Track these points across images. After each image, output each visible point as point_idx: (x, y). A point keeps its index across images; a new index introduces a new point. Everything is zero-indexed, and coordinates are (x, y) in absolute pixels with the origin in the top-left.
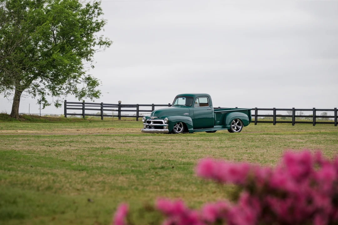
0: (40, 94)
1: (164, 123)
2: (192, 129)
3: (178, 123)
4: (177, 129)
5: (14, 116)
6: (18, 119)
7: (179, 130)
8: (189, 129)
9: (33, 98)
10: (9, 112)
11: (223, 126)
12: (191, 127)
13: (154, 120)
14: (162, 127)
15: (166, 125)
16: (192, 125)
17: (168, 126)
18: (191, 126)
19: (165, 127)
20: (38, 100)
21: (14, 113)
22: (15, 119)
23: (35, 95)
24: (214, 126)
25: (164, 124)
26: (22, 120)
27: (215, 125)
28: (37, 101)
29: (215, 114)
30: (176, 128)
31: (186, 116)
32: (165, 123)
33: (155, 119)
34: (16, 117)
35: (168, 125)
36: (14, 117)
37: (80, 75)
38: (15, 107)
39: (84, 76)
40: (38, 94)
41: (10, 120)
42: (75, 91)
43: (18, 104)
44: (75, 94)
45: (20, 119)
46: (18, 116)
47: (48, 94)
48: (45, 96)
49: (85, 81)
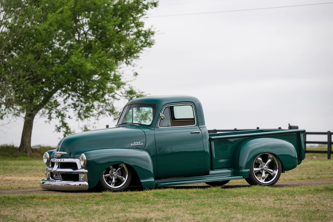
0: (58, 117)
1: (79, 167)
2: (152, 180)
3: (116, 166)
4: (114, 181)
5: (23, 149)
6: (30, 154)
7: (119, 182)
8: (142, 181)
9: (48, 123)
10: (17, 144)
11: (233, 170)
12: (147, 174)
13: (59, 160)
14: (75, 177)
15: (84, 170)
16: (152, 171)
17: (88, 173)
18: (150, 172)
19: (82, 177)
20: (56, 126)
21: (24, 145)
22: (25, 154)
23: (50, 118)
24: (211, 172)
25: (80, 170)
26: (35, 156)
27: (212, 169)
28: (54, 128)
29: (213, 143)
30: (109, 180)
31: (137, 148)
32: (82, 168)
33: (62, 157)
34: (26, 152)
35: (87, 171)
36: (24, 152)
37: (119, 87)
38: (25, 137)
39: (124, 88)
40: (55, 116)
41: (16, 156)
42: (112, 111)
43: (30, 131)
44: (112, 116)
45: (33, 154)
46: (30, 149)
47: (69, 117)
48: (66, 120)
49: (126, 95)
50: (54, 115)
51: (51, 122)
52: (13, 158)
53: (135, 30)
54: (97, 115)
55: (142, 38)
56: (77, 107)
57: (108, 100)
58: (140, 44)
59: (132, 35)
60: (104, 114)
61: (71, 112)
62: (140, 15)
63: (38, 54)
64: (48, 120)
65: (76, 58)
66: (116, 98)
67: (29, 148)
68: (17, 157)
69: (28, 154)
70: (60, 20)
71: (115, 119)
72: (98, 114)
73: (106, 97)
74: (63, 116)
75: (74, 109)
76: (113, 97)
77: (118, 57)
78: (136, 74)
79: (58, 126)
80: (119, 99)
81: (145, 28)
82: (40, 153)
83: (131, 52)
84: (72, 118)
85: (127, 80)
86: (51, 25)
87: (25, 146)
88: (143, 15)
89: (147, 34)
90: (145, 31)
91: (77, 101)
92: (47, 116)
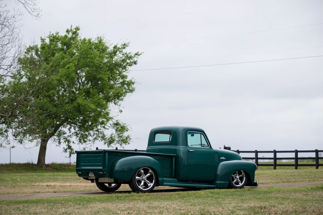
0: (65, 142)
5: (40, 165)
6: (45, 168)
9: (58, 146)
10: (35, 162)
20: (64, 148)
21: (40, 162)
22: (41, 168)
23: (60, 143)
26: (49, 170)
28: (63, 150)
34: (42, 167)
36: (40, 167)
37: (108, 120)
38: (41, 156)
39: (112, 121)
40: (63, 142)
41: (35, 170)
42: (103, 138)
44: (103, 141)
45: (47, 168)
46: (45, 165)
47: (73, 142)
48: (71, 144)
49: (114, 126)
50: (62, 141)
51: (60, 146)
52: (33, 171)
53: (121, 80)
54: (93, 140)
55: (125, 86)
56: (78, 135)
57: (100, 129)
58: (124, 91)
59: (118, 84)
60: (98, 140)
61: (74, 139)
62: (124, 70)
64: (58, 144)
65: (82, 101)
66: (106, 128)
67: (44, 164)
69: (43, 168)
70: (67, 74)
71: (105, 143)
72: (93, 139)
73: (99, 127)
74: (69, 141)
75: (76, 136)
76: (104, 127)
77: (108, 99)
78: (121, 111)
79: (65, 148)
80: (108, 129)
81: (128, 80)
82: (51, 167)
83: (118, 96)
84: (75, 143)
85: (114, 115)
86: (61, 77)
88: (126, 70)
89: (130, 84)
90: (128, 81)
91: (78, 130)
92: (58, 141)
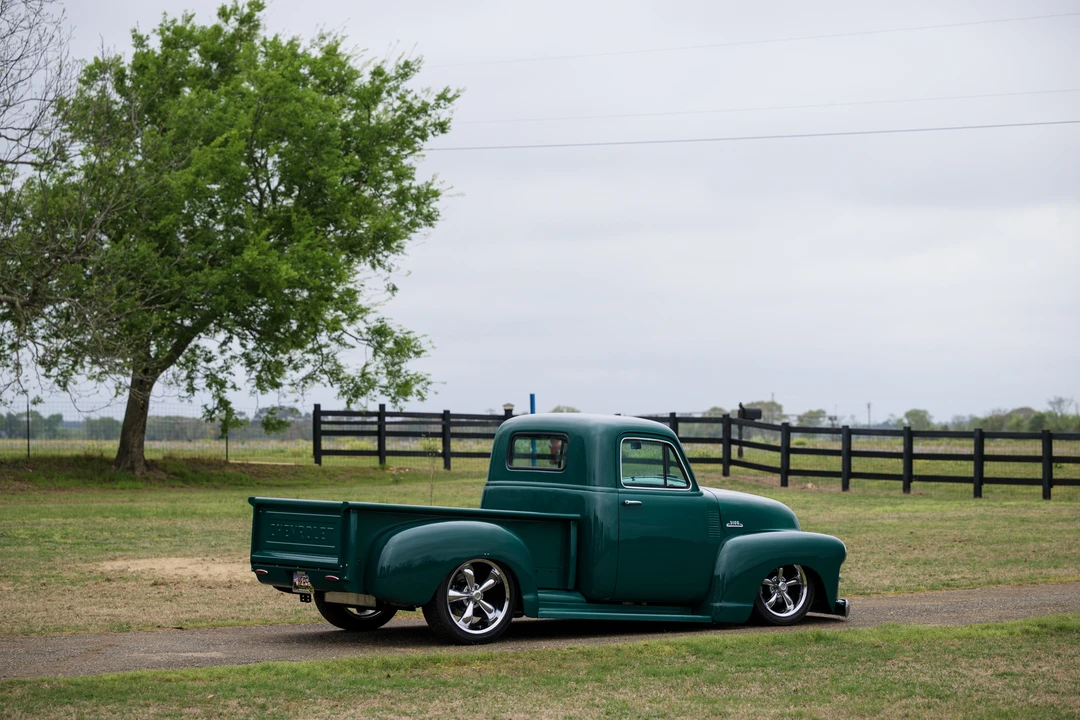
0: (209, 386)
5: (126, 463)
6: (143, 473)
9: (186, 401)
10: (112, 451)
20: (205, 407)
21: (128, 452)
22: (129, 472)
23: (191, 389)
26: (155, 479)
34: (132, 468)
36: (128, 469)
37: (352, 319)
38: (131, 433)
39: (365, 321)
40: (204, 385)
41: (111, 480)
42: (335, 375)
43: (143, 420)
44: (337, 386)
45: (148, 474)
46: (142, 463)
47: (234, 387)
48: (229, 395)
49: (370, 338)
50: (200, 382)
51: (193, 399)
52: (104, 485)
53: (394, 187)
54: (302, 383)
55: (411, 206)
56: (255, 363)
57: (327, 346)
58: (408, 220)
59: (388, 197)
60: (318, 381)
61: (240, 374)
62: (408, 151)
63: (164, 243)
64: (185, 394)
65: (256, 253)
66: (345, 344)
67: (140, 460)
68: (114, 480)
69: (138, 473)
70: (220, 163)
71: (344, 393)
72: (302, 380)
73: (323, 338)
74: (222, 384)
75: (248, 369)
76: (338, 340)
77: (355, 248)
78: (394, 289)
79: (210, 407)
80: (353, 347)
81: (419, 180)
82: (165, 471)
83: (386, 239)
84: (239, 389)
85: (373, 300)
86: (198, 174)
87: (129, 455)
88: (414, 151)
89: (426, 195)
90: (418, 188)
91: (254, 349)
92: (184, 385)
